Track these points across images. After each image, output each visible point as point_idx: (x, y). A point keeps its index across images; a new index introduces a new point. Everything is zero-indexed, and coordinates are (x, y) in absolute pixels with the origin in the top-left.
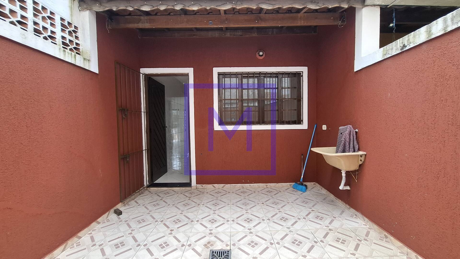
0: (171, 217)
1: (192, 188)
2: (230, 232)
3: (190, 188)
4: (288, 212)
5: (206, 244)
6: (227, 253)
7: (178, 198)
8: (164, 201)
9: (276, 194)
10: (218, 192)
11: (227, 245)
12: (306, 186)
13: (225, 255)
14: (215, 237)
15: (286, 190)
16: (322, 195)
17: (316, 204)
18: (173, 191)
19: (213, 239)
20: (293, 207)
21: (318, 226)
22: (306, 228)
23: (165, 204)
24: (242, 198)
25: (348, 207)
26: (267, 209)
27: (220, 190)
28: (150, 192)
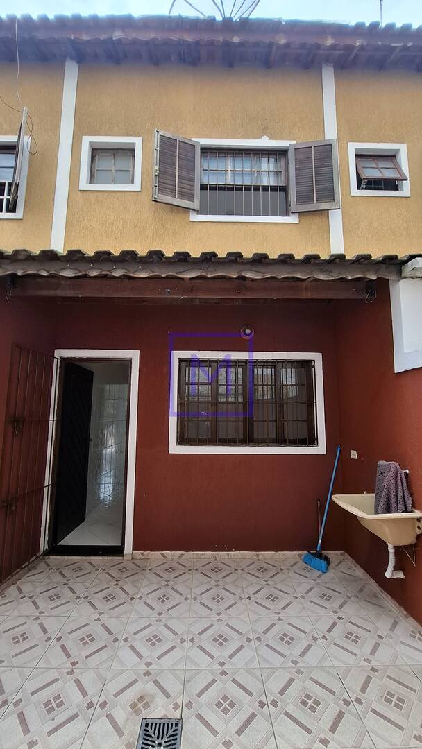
0: (78, 629)
1: (125, 558)
2: (185, 671)
3: (120, 558)
4: (294, 621)
5: (136, 701)
6: (174, 727)
7: (96, 581)
8: (70, 589)
9: (274, 576)
10: (170, 568)
11: (176, 707)
12: (327, 559)
13: (170, 732)
14: (156, 682)
15: (292, 566)
16: (356, 579)
17: (345, 602)
18: (90, 563)
19: (151, 688)
20: (304, 608)
21: (351, 660)
22: (327, 663)
23: (70, 594)
24: (213, 583)
25: (405, 613)
26: (256, 613)
27: (175, 564)
28: (48, 565)
